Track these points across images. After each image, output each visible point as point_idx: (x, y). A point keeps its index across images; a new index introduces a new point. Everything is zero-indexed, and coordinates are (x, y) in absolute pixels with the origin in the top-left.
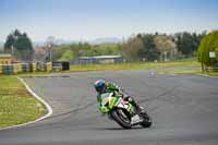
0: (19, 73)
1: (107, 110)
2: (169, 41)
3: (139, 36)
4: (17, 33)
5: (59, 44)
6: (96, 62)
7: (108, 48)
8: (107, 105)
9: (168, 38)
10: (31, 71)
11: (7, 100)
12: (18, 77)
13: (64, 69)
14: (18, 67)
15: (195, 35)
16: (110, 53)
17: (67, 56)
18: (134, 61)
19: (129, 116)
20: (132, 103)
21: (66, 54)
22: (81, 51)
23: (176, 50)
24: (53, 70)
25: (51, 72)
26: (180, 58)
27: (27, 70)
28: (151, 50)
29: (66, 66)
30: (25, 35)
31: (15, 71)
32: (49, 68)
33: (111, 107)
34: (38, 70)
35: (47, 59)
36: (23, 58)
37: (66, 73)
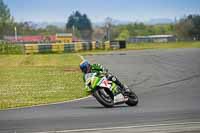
0: (79, 51)
1: (89, 90)
3: (190, 17)
4: (77, 14)
5: (116, 24)
6: (150, 41)
7: (161, 28)
10: (91, 49)
11: (69, 75)
12: (78, 54)
13: (121, 48)
14: (79, 45)
16: (163, 33)
17: (123, 36)
18: (186, 40)
20: (117, 82)
21: (122, 34)
22: (136, 31)
24: (111, 49)
25: (109, 50)
27: (87, 48)
29: (123, 45)
30: (85, 16)
31: (76, 49)
32: (108, 47)
33: (93, 86)
34: (97, 48)
35: (106, 38)
36: (84, 37)
37: (123, 51)
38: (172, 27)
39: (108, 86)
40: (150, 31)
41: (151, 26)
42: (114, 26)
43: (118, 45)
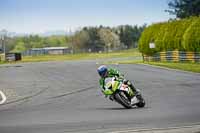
1: (110, 92)
2: (113, 34)
3: (85, 29)
5: (12, 36)
6: (46, 53)
8: (111, 88)
9: (112, 30)
13: (16, 60)
15: (136, 27)
16: (59, 44)
17: (19, 48)
19: (130, 97)
20: (131, 86)
22: (32, 43)
23: (119, 42)
25: (5, 62)
26: (123, 49)
29: (18, 57)
32: (3, 59)
33: (114, 89)
37: (18, 63)
38: (67, 39)
39: (126, 90)
40: (45, 43)
41: (46, 39)
42: (10, 38)
43: (14, 57)
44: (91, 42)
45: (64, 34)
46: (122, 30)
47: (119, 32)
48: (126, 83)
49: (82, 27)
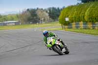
1: (51, 46)
2: (45, 13)
3: (28, 10)
9: (44, 11)
23: (48, 17)
28: (35, 18)
33: (53, 44)
38: (18, 16)
39: (60, 44)
40: (5, 19)
44: (32, 18)
45: (16, 13)
46: (50, 10)
47: (48, 12)
48: (59, 40)
49: (27, 9)
